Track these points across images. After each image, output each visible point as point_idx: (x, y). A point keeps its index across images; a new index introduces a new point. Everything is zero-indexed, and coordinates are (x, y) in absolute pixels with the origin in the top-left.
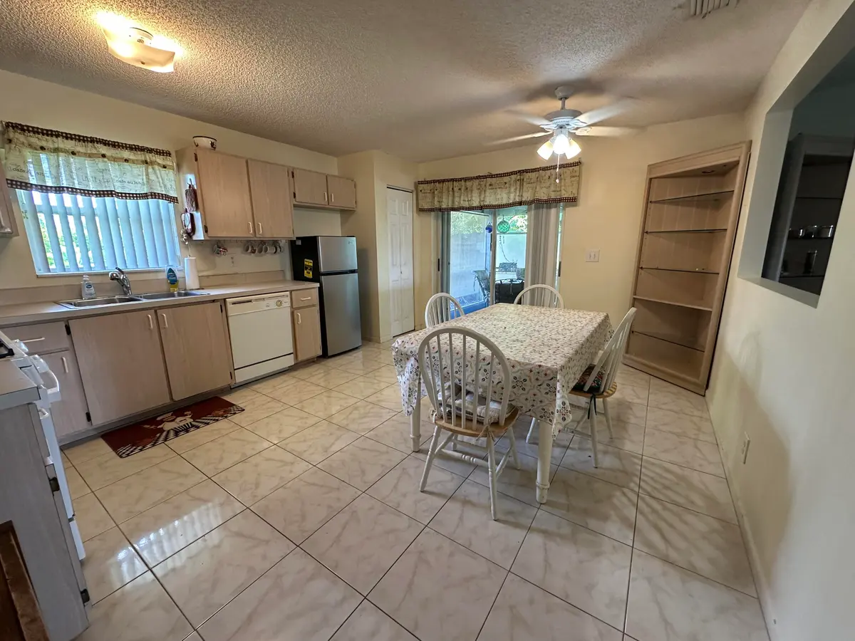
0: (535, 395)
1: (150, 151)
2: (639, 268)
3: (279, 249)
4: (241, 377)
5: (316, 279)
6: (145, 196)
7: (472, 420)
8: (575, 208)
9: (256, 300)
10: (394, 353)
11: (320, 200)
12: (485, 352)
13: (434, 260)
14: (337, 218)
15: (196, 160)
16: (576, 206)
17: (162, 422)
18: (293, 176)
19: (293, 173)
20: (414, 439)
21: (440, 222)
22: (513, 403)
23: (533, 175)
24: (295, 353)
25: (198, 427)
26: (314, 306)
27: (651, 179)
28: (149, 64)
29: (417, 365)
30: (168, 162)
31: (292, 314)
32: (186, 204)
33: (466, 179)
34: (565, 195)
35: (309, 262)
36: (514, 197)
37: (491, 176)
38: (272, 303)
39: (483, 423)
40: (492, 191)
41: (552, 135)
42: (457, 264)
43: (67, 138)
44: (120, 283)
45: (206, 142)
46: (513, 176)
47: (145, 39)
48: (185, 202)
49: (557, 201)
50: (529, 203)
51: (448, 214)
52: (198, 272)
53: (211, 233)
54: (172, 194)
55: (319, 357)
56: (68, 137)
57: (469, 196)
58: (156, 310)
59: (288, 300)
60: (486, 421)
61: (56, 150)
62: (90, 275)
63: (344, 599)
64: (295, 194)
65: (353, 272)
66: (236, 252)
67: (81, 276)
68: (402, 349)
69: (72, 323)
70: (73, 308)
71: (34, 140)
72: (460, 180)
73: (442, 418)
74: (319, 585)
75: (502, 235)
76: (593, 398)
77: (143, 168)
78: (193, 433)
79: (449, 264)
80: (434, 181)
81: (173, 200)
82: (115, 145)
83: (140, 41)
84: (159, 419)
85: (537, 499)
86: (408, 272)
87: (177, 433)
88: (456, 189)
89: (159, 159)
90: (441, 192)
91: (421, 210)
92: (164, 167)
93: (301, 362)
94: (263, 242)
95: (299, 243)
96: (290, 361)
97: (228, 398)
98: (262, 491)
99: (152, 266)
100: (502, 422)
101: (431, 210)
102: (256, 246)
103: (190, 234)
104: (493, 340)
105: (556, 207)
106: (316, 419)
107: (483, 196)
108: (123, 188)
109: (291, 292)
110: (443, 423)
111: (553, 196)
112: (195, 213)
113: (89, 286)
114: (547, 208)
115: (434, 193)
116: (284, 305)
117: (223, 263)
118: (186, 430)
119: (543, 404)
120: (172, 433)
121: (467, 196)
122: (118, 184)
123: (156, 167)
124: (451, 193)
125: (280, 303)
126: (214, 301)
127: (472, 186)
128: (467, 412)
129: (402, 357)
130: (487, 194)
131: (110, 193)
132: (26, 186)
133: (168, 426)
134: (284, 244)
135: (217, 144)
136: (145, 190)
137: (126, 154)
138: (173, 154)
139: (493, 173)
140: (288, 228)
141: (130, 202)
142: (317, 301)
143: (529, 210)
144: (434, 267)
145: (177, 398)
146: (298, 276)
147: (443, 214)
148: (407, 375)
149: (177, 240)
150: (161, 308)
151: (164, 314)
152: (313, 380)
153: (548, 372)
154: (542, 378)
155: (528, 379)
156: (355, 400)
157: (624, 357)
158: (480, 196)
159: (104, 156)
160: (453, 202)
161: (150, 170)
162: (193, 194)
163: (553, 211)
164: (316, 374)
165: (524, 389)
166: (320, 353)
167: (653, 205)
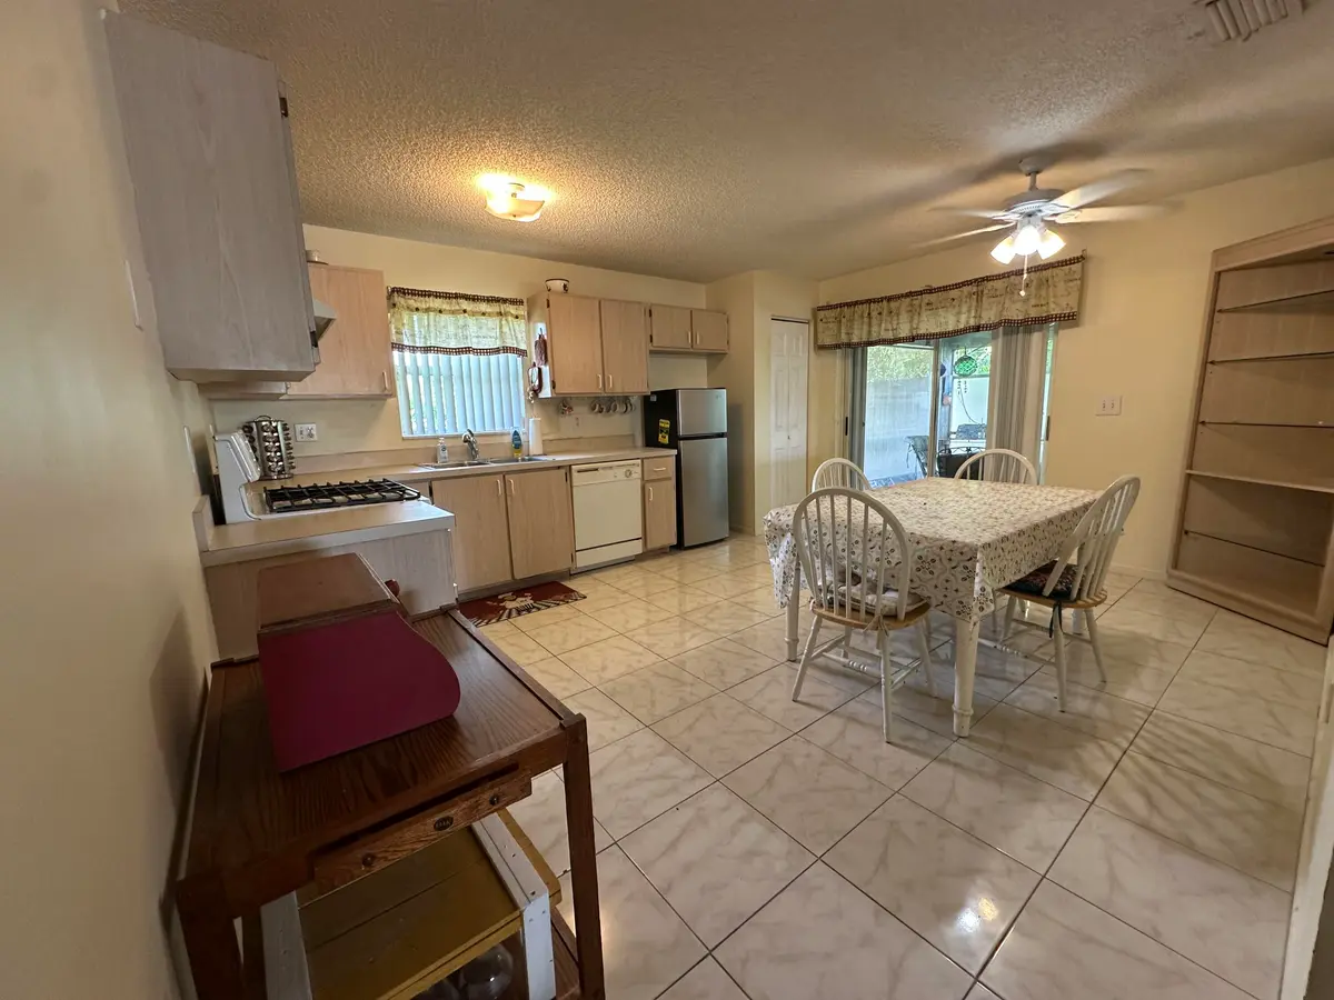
0: (947, 581)
1: (505, 301)
2: (1198, 422)
3: (629, 408)
4: (583, 560)
5: (673, 444)
6: (497, 351)
7: (859, 611)
8: (1075, 331)
9: (604, 468)
10: (766, 528)
11: (681, 343)
12: (876, 519)
13: (838, 417)
14: (703, 364)
15: (548, 306)
16: (1077, 325)
17: (503, 600)
18: (651, 315)
19: (650, 311)
20: (788, 643)
21: (850, 361)
22: (918, 591)
23: (999, 284)
24: (645, 538)
25: (539, 609)
26: (670, 479)
27: (1219, 274)
28: (519, 216)
29: (794, 542)
30: (522, 311)
31: (643, 488)
32: (534, 357)
33: (889, 299)
34: (1054, 310)
35: (665, 424)
36: (966, 319)
37: (930, 291)
38: (621, 473)
39: (873, 615)
40: (929, 312)
41: (1015, 227)
42: (876, 426)
43: (436, 297)
44: (470, 445)
45: (558, 285)
46: (966, 289)
47: (518, 192)
48: (534, 356)
49: (1042, 321)
50: (992, 327)
51: (863, 350)
52: (543, 435)
53: (558, 390)
54: (523, 347)
55: (672, 547)
56: (438, 295)
57: (895, 322)
58: (504, 474)
59: (639, 470)
60: (878, 612)
61: (427, 310)
62: (446, 438)
63: (694, 777)
64: (651, 337)
65: (721, 435)
66: (581, 410)
67: (436, 438)
68: (776, 522)
69: (435, 485)
70: (434, 470)
71: (412, 302)
72: (880, 300)
73: (822, 605)
74: (669, 761)
75: (962, 380)
76: (1058, 607)
77: (496, 320)
78: (535, 615)
79: (864, 424)
80: (841, 305)
81: (522, 353)
82: (474, 299)
83: (514, 195)
84: (500, 597)
85: (955, 730)
86: (798, 438)
87: (519, 612)
88: (874, 314)
89: (512, 309)
90: (851, 321)
91: (821, 348)
92: (517, 317)
93: (651, 551)
94: (611, 399)
95: (654, 399)
96: (637, 548)
97: (569, 584)
98: (608, 675)
99: (498, 429)
100: (902, 616)
101: (837, 346)
102: (604, 404)
103: (536, 391)
104: (889, 507)
105: (1040, 330)
106: (668, 615)
107: (915, 321)
108: (478, 343)
109: (642, 460)
110: (823, 611)
111: (1033, 313)
112: (543, 367)
113: (444, 449)
114: (1025, 332)
115: (840, 321)
116: (634, 476)
117: (568, 425)
118: (529, 610)
119: (960, 594)
120: (514, 613)
121: (891, 323)
122: (474, 340)
123: (510, 318)
124: (866, 320)
125: (629, 474)
126: (559, 467)
127: (899, 308)
128: (854, 600)
129: (777, 532)
130: (924, 318)
131: (467, 350)
132: (401, 347)
133: (510, 605)
134: (636, 401)
135: (570, 287)
136: (498, 344)
137: (483, 307)
138: (525, 301)
139: (935, 286)
140: (640, 379)
141: (483, 358)
142: (672, 472)
143: (995, 337)
144: (838, 429)
145: (518, 576)
146: (651, 441)
147: (855, 352)
148: (781, 556)
149: (523, 398)
150: (509, 472)
151: (511, 480)
152: (666, 572)
153: (965, 549)
154: (956, 557)
155: (937, 559)
156: (716, 599)
157: (1170, 576)
158: (911, 322)
159: (465, 311)
160: (870, 332)
161: (504, 322)
162: (543, 345)
163: (1036, 337)
164: (670, 566)
165: (932, 573)
166: (674, 542)
167: (1223, 316)
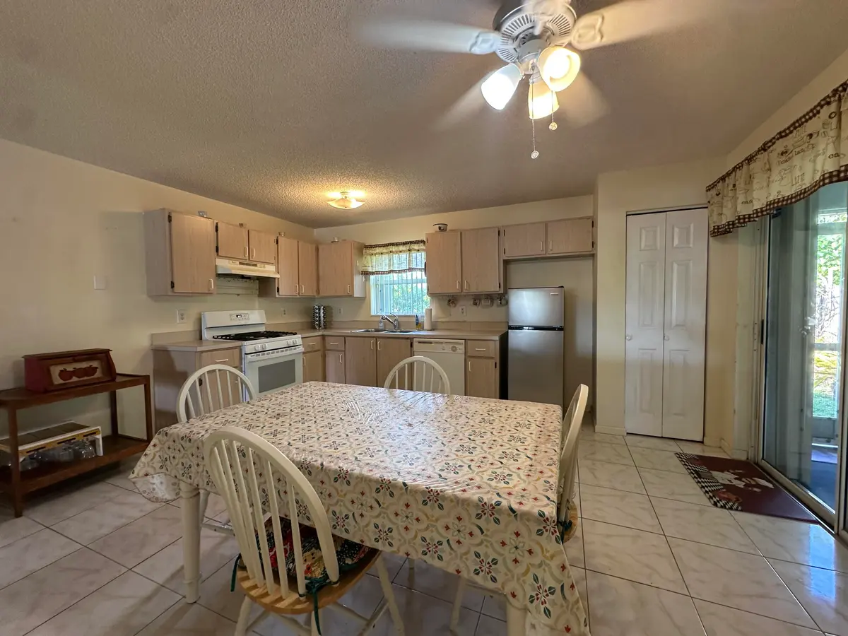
1: (415, 242)
9: (436, 342)
15: (427, 242)
18: (504, 234)
19: (504, 231)
26: (492, 358)
31: (466, 361)
38: (448, 348)
45: (437, 227)
58: (376, 338)
61: (376, 254)
64: (505, 250)
66: (465, 303)
77: (407, 253)
89: (416, 247)
91: (712, 234)
92: (418, 251)
108: (398, 267)
109: (466, 341)
117: (456, 312)
123: (414, 252)
125: (454, 349)
126: (407, 339)
136: (407, 267)
137: (401, 248)
150: (379, 337)
151: (380, 342)
159: (392, 252)
161: (411, 254)
